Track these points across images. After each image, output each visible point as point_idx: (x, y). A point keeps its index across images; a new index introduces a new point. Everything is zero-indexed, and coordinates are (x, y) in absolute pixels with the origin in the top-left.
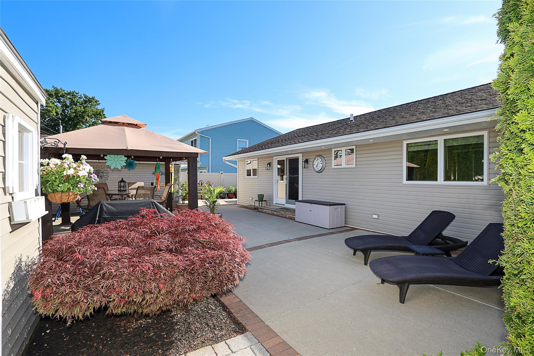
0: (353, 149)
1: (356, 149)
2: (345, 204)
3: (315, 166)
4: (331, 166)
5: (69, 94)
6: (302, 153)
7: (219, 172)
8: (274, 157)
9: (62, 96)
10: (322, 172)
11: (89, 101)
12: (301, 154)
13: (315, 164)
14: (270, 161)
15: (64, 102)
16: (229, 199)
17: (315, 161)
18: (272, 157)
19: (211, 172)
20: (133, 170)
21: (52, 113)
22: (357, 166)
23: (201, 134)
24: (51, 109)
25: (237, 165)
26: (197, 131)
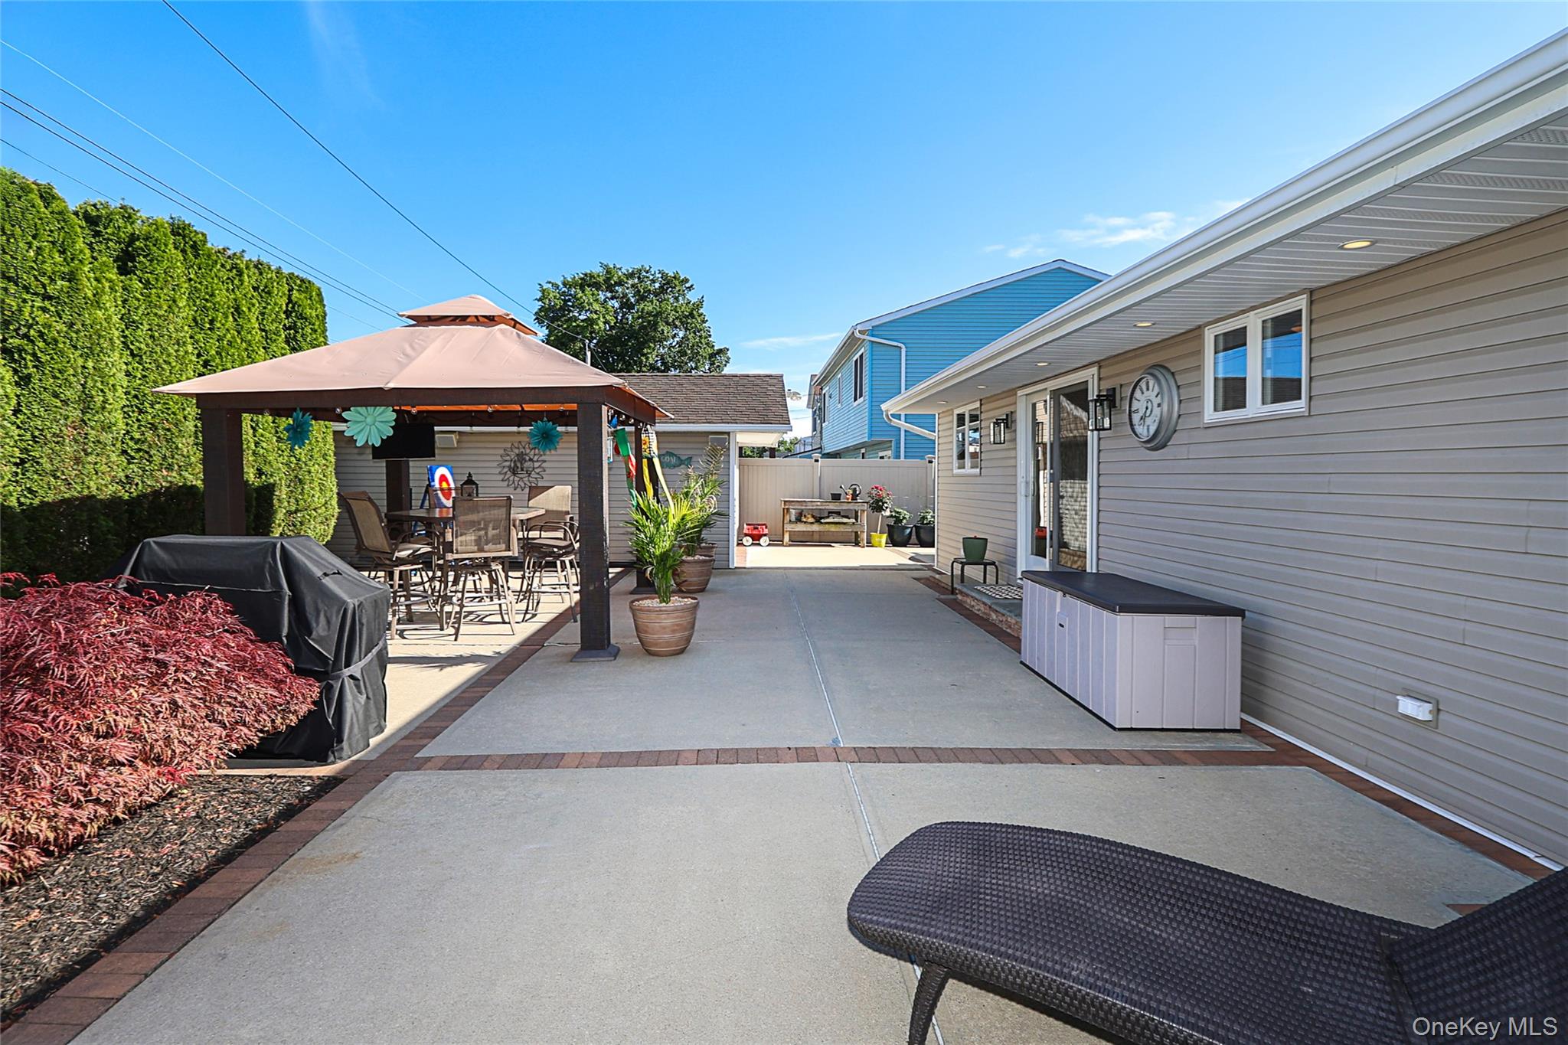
0: (1301, 310)
1: (1310, 312)
2: (1239, 612)
3: (1136, 418)
4: (1200, 413)
5: (631, 275)
6: (1099, 364)
7: (922, 458)
8: (1020, 393)
9: (620, 283)
10: (1164, 446)
11: (670, 284)
12: (1094, 370)
13: (1137, 411)
14: (1008, 410)
15: (625, 295)
16: (922, 547)
17: (1138, 394)
18: (1012, 392)
19: (906, 457)
20: (553, 452)
21: (598, 325)
22: (1319, 406)
23: (873, 336)
24: (595, 316)
25: (934, 432)
26: (859, 328)
